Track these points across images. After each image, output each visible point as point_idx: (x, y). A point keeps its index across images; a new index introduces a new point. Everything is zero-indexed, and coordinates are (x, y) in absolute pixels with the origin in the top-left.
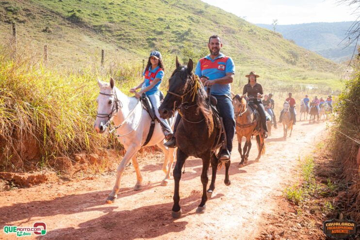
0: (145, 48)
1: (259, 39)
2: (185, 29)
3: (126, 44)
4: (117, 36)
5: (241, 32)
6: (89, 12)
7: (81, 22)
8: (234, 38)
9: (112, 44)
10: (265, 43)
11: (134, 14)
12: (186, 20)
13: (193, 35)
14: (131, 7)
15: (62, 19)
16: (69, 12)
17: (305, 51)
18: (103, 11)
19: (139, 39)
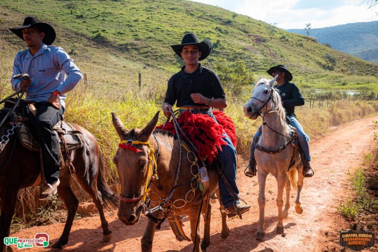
2: (214, 41)
3: (154, 61)
4: (144, 53)
5: (273, 40)
6: (113, 31)
7: (106, 42)
8: (266, 46)
9: (139, 62)
10: (299, 49)
11: (160, 30)
12: (214, 31)
13: (223, 47)
14: (156, 23)
15: (87, 40)
16: (94, 32)
17: (342, 54)
18: (127, 29)
19: (166, 54)
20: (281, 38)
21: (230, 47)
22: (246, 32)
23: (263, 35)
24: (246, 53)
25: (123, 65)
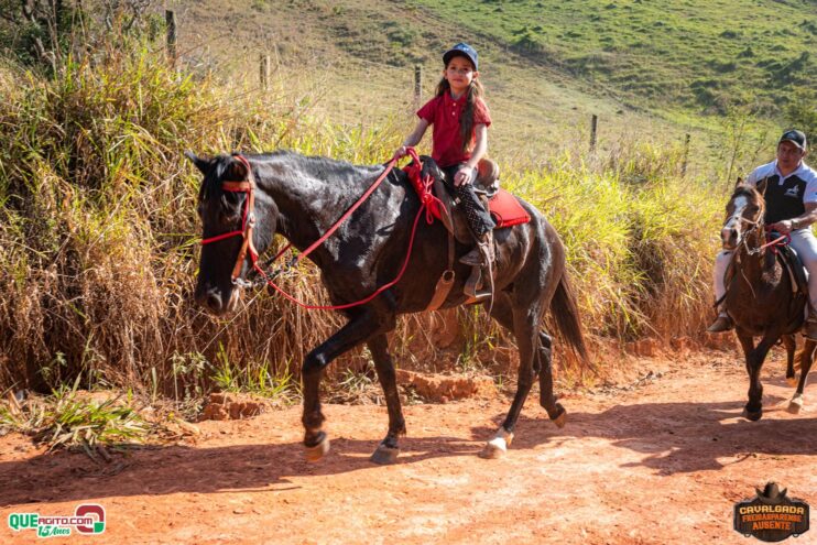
0: (687, 106)
2: (793, 55)
3: (642, 98)
4: (622, 80)
6: (558, 30)
7: (541, 53)
9: (608, 99)
11: (663, 28)
12: (797, 30)
14: (656, 12)
15: (500, 49)
16: (515, 33)
18: (590, 25)
19: (673, 84)
25: (573, 105)
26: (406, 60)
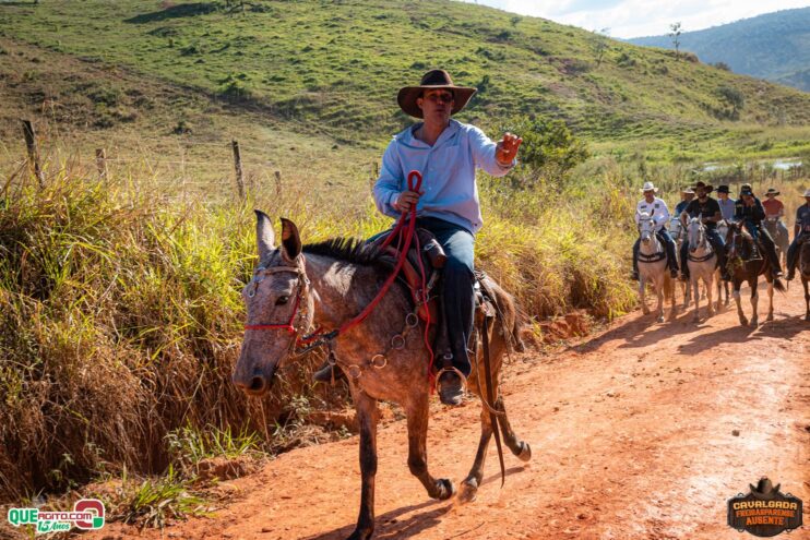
1: (645, 73)
2: (476, 79)
3: (353, 132)
4: (331, 117)
5: (602, 65)
6: (262, 75)
7: (251, 100)
8: (588, 80)
9: (321, 137)
10: (660, 80)
11: (359, 65)
12: (475, 57)
13: (496, 89)
14: (351, 51)
15: (208, 100)
16: (221, 82)
17: (755, 83)
18: (291, 68)
19: (378, 116)
20: (619, 61)
21: (513, 89)
22: (544, 54)
23: (580, 57)
24: (548, 98)
25: (290, 146)
26: (112, 119)
